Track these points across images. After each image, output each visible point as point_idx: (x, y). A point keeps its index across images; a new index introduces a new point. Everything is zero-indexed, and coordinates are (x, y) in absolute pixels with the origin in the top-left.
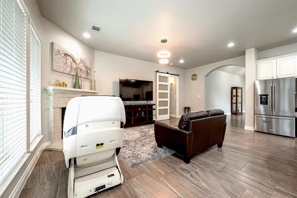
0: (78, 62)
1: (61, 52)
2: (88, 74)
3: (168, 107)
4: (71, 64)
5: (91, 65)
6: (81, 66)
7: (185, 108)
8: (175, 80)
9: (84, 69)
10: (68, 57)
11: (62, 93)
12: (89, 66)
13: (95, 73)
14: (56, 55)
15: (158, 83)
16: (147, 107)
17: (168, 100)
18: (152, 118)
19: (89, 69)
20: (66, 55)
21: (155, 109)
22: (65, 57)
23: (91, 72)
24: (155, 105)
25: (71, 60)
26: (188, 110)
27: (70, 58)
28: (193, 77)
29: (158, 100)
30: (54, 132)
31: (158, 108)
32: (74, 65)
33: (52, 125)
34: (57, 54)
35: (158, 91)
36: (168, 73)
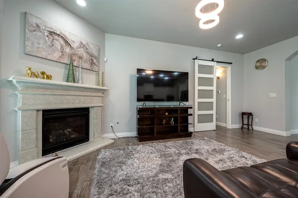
0: (75, 45)
1: (42, 27)
2: (92, 63)
3: (214, 112)
4: (62, 47)
5: (99, 53)
6: (81, 52)
7: (243, 114)
8: (225, 72)
9: (85, 56)
10: (56, 37)
11: (39, 88)
12: (95, 52)
13: (106, 64)
14: (31, 31)
15: (197, 75)
16: (179, 112)
17: (214, 100)
18: (186, 127)
19: (96, 58)
20: (52, 33)
21: (191, 115)
22: (50, 36)
23: (98, 62)
24: (191, 108)
25: (62, 42)
26: (248, 118)
27: (60, 39)
28: (258, 64)
29: (197, 100)
30: (22, 147)
31: (197, 112)
32: (68, 50)
33: (20, 136)
34: (34, 31)
35: (197, 88)
36: (213, 60)
